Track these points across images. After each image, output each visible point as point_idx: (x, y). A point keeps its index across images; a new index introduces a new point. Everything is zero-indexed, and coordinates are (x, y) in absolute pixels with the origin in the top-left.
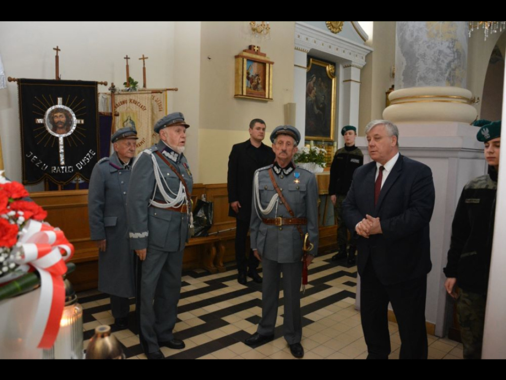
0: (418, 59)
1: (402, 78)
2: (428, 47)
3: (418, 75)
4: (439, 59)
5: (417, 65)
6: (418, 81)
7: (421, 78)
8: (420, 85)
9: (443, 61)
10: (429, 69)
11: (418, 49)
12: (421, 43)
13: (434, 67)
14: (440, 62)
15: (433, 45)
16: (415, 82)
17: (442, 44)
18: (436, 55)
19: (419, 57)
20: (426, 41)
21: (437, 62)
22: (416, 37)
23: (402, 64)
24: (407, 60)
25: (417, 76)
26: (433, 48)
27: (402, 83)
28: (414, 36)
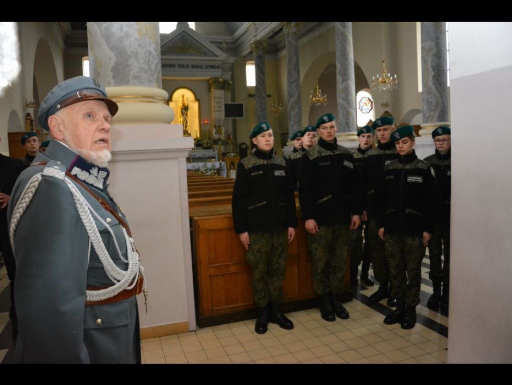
0: (130, 55)
1: (111, 74)
2: (140, 45)
3: (132, 73)
4: (149, 60)
5: (130, 63)
6: (132, 80)
7: (135, 77)
8: (134, 84)
9: (152, 62)
10: (142, 68)
11: (130, 46)
12: (132, 39)
13: (146, 67)
14: (150, 62)
15: (144, 45)
16: (129, 80)
17: (151, 45)
18: (147, 55)
19: (131, 54)
20: (137, 39)
21: (148, 62)
22: (126, 32)
23: (111, 58)
24: (116, 55)
25: (130, 75)
26: (144, 47)
27: (112, 81)
28: (125, 31)
